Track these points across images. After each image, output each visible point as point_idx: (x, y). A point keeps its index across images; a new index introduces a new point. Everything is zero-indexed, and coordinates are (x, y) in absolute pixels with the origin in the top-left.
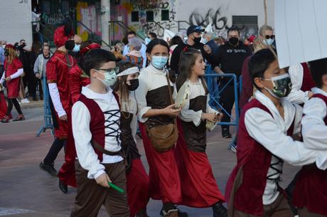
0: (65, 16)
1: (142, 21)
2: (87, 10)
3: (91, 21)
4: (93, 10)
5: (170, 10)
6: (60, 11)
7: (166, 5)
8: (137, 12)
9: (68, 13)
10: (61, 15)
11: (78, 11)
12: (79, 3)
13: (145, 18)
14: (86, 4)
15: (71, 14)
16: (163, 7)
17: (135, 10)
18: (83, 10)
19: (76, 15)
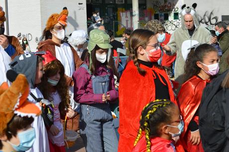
0: (110, 17)
1: (161, 20)
2: (124, 14)
3: (127, 21)
4: (128, 14)
5: (179, 13)
6: (106, 14)
7: (176, 9)
8: (158, 14)
9: (112, 15)
10: (107, 17)
11: (118, 15)
12: (119, 9)
13: (163, 18)
14: (124, 9)
15: (114, 16)
16: (175, 11)
17: (157, 13)
18: (121, 14)
19: (117, 17)
